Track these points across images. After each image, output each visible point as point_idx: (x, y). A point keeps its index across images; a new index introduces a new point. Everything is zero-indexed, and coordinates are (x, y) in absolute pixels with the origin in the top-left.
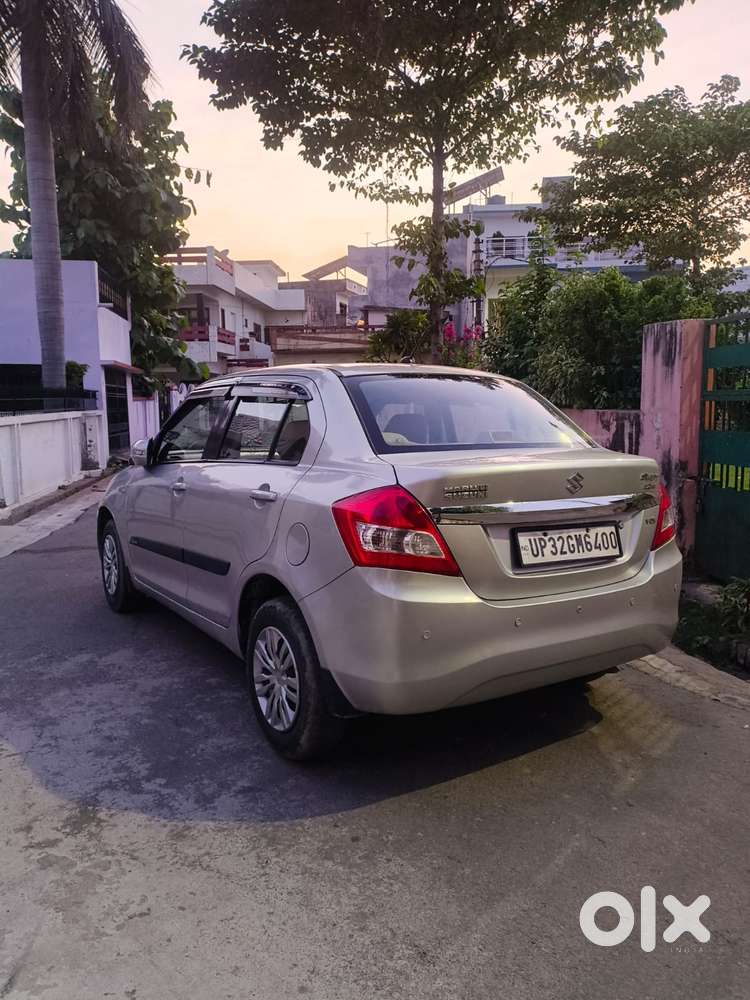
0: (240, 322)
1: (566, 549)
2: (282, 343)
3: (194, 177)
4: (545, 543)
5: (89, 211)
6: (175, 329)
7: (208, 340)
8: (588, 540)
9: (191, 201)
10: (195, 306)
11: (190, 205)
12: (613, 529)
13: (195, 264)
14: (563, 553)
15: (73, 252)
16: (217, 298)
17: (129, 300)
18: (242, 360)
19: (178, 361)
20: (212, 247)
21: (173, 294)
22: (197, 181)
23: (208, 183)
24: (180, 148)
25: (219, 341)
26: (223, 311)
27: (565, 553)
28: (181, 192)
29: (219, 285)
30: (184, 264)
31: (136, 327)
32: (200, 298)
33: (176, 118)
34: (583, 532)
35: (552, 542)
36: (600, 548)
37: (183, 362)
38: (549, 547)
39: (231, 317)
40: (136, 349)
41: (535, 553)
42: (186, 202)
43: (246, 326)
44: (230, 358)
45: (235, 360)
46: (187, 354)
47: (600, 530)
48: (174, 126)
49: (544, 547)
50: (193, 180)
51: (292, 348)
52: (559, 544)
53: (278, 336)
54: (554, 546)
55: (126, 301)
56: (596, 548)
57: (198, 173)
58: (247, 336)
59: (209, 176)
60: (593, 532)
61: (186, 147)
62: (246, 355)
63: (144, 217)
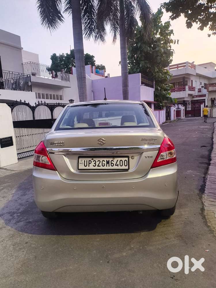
0: (198, 83)
1: (101, 164)
2: (211, 89)
3: (174, 42)
4: (91, 162)
5: (143, 59)
6: (169, 89)
7: (185, 90)
8: (112, 162)
9: (173, 50)
10: (182, 81)
11: (173, 51)
12: (127, 159)
13: (183, 68)
14: (98, 166)
15: (139, 71)
16: (190, 77)
17: (154, 82)
18: (198, 95)
19: (167, 98)
20: (188, 62)
21: (166, 78)
22: (175, 43)
23: (178, 43)
24: (172, 35)
25: (189, 90)
26: (192, 81)
27: (100, 166)
28: (171, 48)
29: (189, 73)
30: (179, 68)
31: (156, 89)
32: (184, 78)
33: (171, 26)
34: (110, 159)
35: (95, 162)
36: (118, 165)
37: (169, 98)
38: (93, 163)
39: (195, 82)
40: (156, 96)
41: (86, 165)
42: (172, 51)
43: (201, 84)
44: (193, 95)
45: (195, 96)
46: (171, 96)
47: (119, 159)
48: (170, 29)
49: (90, 163)
50: (173, 43)
51: (214, 90)
52: (97, 163)
53: (210, 87)
54: (95, 163)
55: (153, 82)
56: (116, 165)
57: (175, 41)
58: (201, 88)
59: (178, 41)
60: (116, 160)
61: (173, 34)
62: (200, 94)
63: (159, 57)
